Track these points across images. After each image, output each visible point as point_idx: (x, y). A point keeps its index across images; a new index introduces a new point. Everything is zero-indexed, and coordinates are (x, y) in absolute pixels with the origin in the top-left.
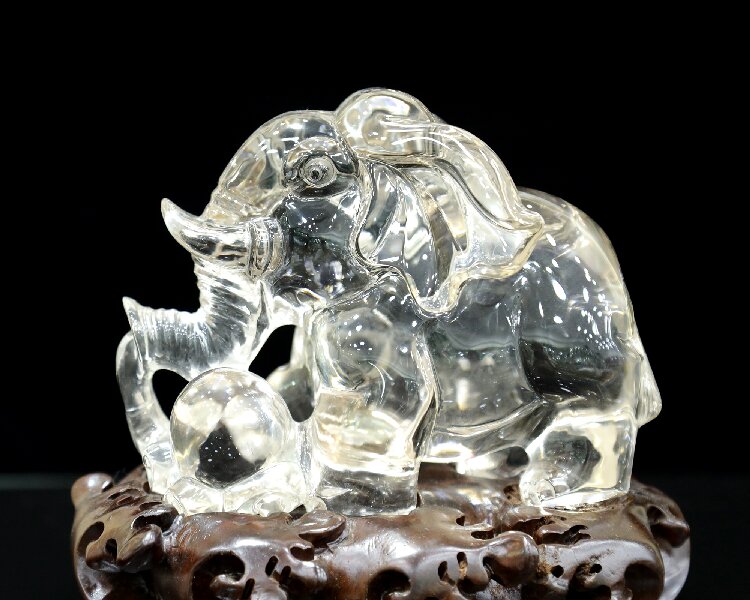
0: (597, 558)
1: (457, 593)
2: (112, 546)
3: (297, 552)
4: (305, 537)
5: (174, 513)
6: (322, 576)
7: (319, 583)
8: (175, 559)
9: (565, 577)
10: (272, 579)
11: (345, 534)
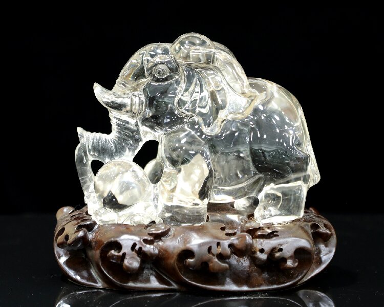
0: (281, 245)
1: (216, 260)
2: (67, 237)
3: (146, 241)
4: (150, 235)
5: (95, 223)
6: (156, 251)
7: (155, 255)
8: (94, 244)
9: (266, 253)
10: (134, 252)
11: (170, 233)
